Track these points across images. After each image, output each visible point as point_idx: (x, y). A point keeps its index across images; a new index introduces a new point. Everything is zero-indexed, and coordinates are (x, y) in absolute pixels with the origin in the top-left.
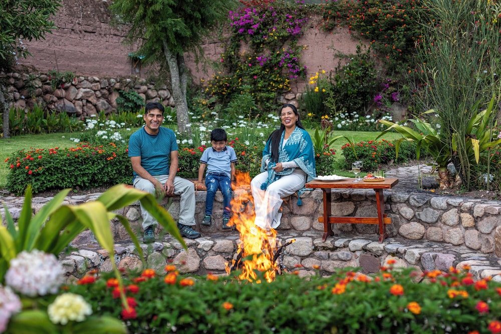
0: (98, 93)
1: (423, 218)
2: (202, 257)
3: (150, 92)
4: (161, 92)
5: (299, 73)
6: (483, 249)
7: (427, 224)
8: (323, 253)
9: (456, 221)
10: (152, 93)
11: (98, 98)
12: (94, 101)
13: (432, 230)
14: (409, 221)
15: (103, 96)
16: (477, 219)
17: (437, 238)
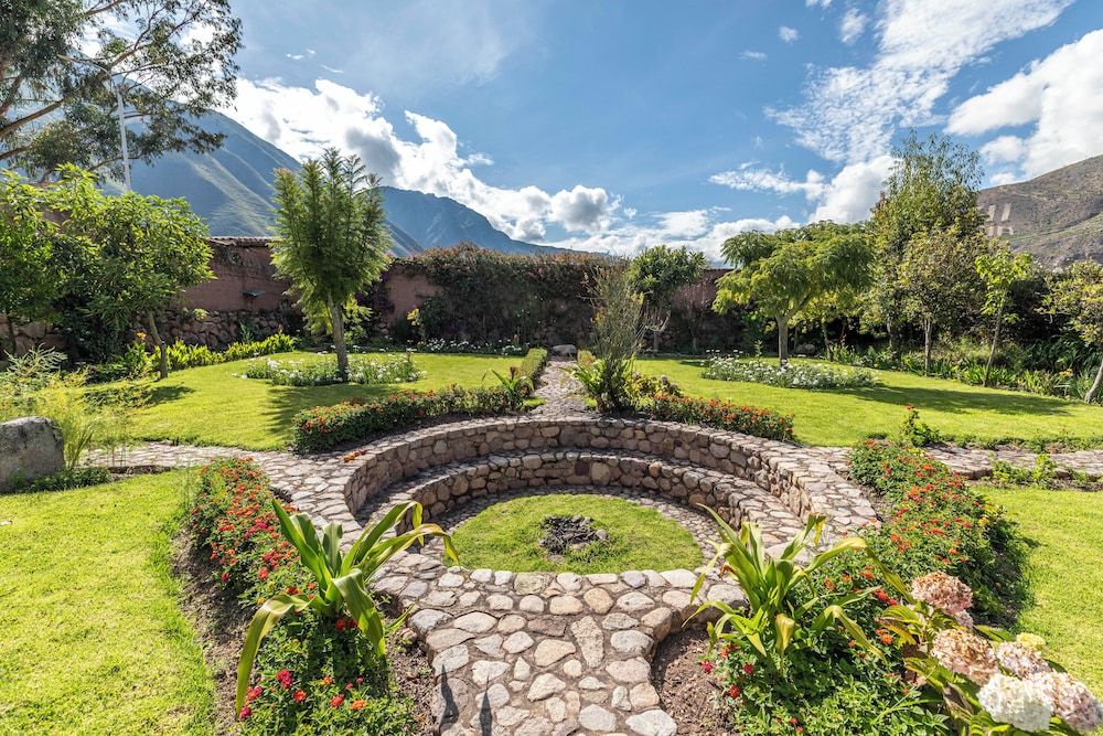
0: (219, 325)
1: (607, 434)
2: (469, 481)
3: (262, 322)
4: (271, 323)
5: (389, 308)
6: (654, 452)
7: (610, 439)
8: (549, 465)
9: (632, 435)
10: (264, 323)
11: (219, 330)
12: (216, 332)
13: (614, 442)
14: (597, 437)
15: (223, 327)
16: (647, 435)
17: (618, 446)
